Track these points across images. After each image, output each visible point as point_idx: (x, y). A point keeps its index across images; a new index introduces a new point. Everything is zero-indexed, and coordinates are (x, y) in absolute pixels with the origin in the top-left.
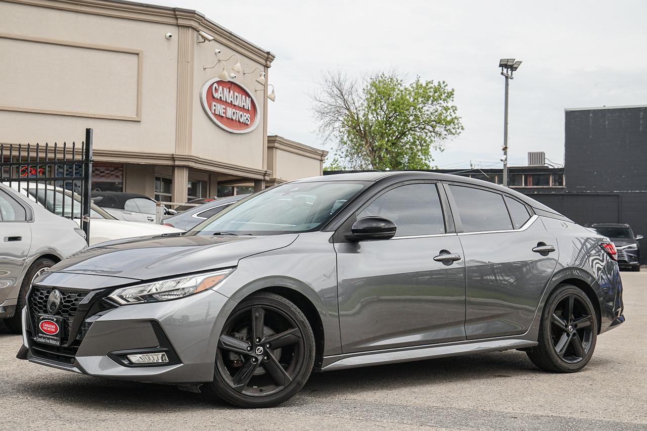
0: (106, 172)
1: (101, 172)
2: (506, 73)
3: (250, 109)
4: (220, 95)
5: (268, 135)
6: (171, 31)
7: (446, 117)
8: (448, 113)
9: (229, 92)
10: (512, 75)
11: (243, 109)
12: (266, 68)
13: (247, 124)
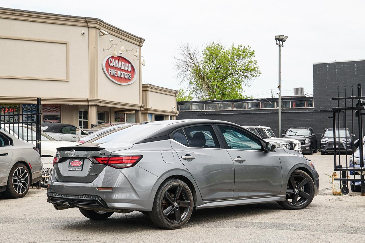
0: (51, 109)
1: (48, 110)
2: (279, 43)
3: (131, 71)
4: (113, 64)
5: (142, 83)
6: (85, 30)
7: (251, 67)
8: (252, 65)
9: (119, 62)
10: (283, 44)
11: (127, 71)
12: (140, 47)
13: (130, 79)
